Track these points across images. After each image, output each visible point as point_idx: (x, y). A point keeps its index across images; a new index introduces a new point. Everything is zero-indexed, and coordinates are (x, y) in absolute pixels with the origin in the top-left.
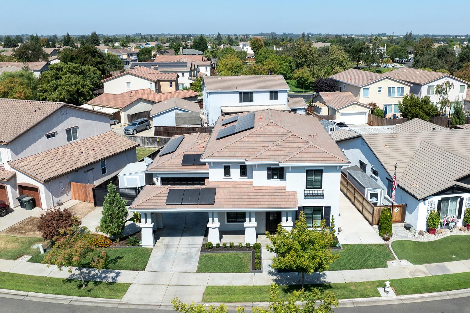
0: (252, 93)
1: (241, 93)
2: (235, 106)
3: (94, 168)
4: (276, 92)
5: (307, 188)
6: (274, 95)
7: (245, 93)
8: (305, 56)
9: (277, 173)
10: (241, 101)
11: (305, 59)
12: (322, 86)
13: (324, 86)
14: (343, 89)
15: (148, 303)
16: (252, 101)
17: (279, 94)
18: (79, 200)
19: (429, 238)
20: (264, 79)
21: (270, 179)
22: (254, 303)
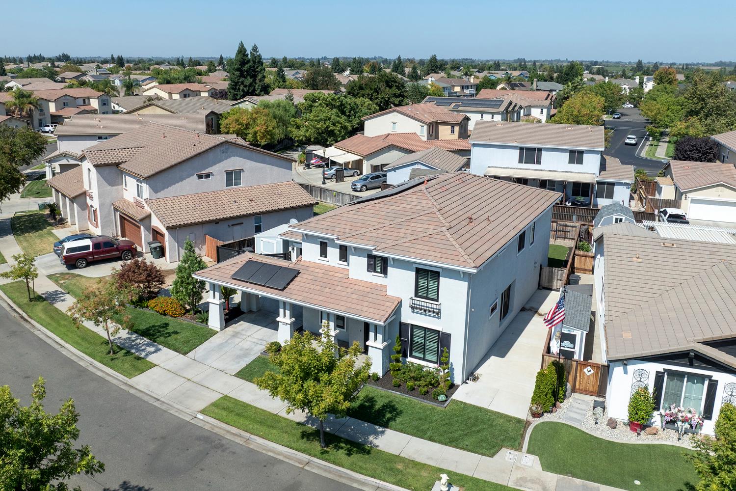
0: (540, 150)
1: (521, 149)
2: (511, 168)
3: (242, 223)
4: (581, 153)
5: (416, 295)
6: (576, 157)
7: (528, 149)
8: (703, 99)
9: (381, 265)
10: (520, 161)
11: (702, 104)
12: (686, 151)
13: (691, 151)
14: (726, 159)
15: (149, 393)
16: (539, 162)
17: (585, 155)
18: (212, 258)
19: (627, 437)
20: (569, 130)
21: (371, 272)
22: (252, 436)
